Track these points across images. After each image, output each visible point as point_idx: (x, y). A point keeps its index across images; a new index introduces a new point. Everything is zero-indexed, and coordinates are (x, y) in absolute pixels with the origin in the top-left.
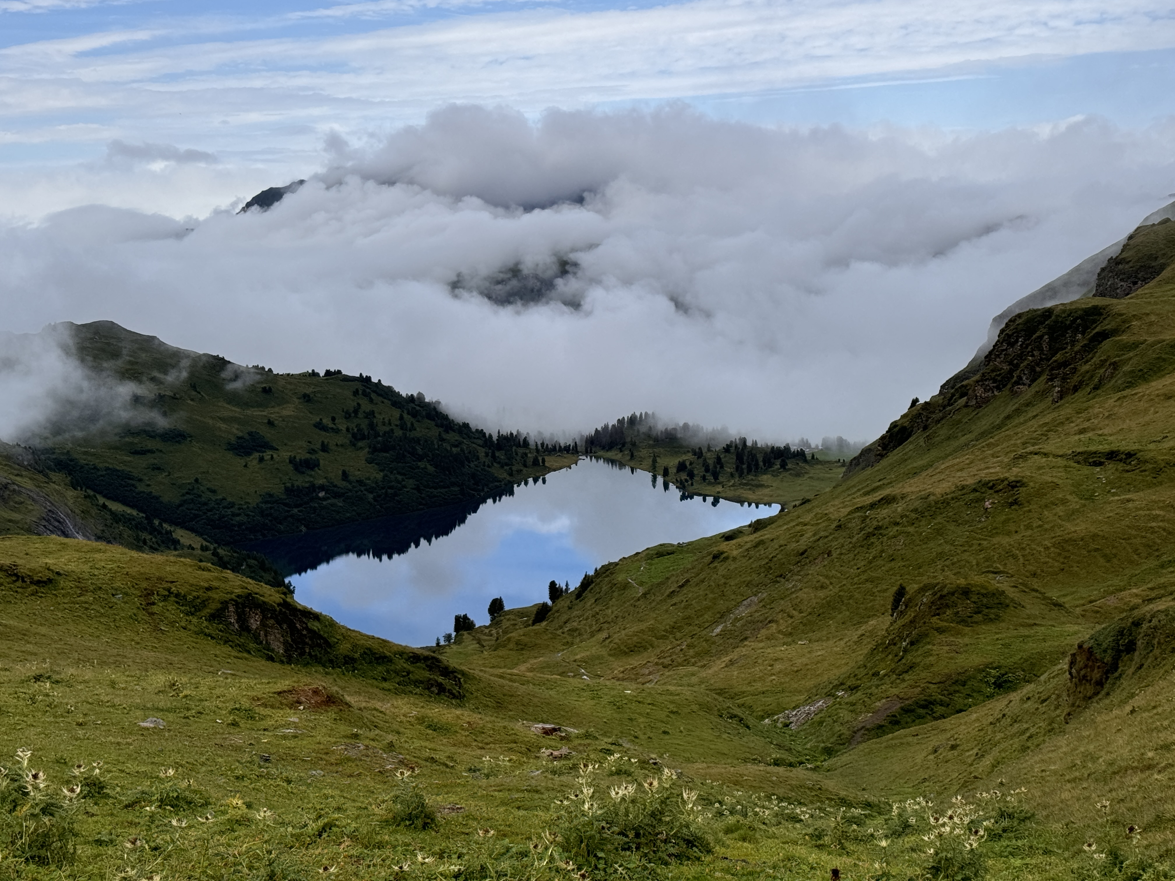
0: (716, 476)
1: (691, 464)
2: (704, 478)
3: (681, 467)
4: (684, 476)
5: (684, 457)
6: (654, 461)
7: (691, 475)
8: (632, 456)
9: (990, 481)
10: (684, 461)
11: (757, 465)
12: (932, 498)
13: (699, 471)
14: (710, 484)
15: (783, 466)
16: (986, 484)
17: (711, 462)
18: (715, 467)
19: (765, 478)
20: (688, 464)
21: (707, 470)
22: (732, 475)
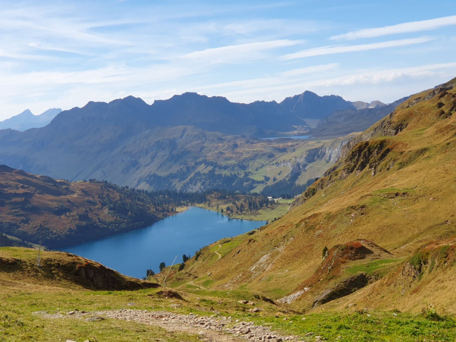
0: (241, 211)
1: (232, 207)
2: (237, 212)
3: (228, 209)
4: (229, 212)
5: (229, 205)
6: (218, 207)
7: (232, 211)
8: (209, 205)
9: (353, 206)
10: (229, 206)
11: (257, 207)
12: (331, 214)
13: (235, 209)
14: (239, 214)
15: (267, 206)
16: (352, 207)
17: (239, 206)
18: (241, 208)
19: (260, 211)
20: (230, 207)
21: (238, 209)
22: (248, 211)
